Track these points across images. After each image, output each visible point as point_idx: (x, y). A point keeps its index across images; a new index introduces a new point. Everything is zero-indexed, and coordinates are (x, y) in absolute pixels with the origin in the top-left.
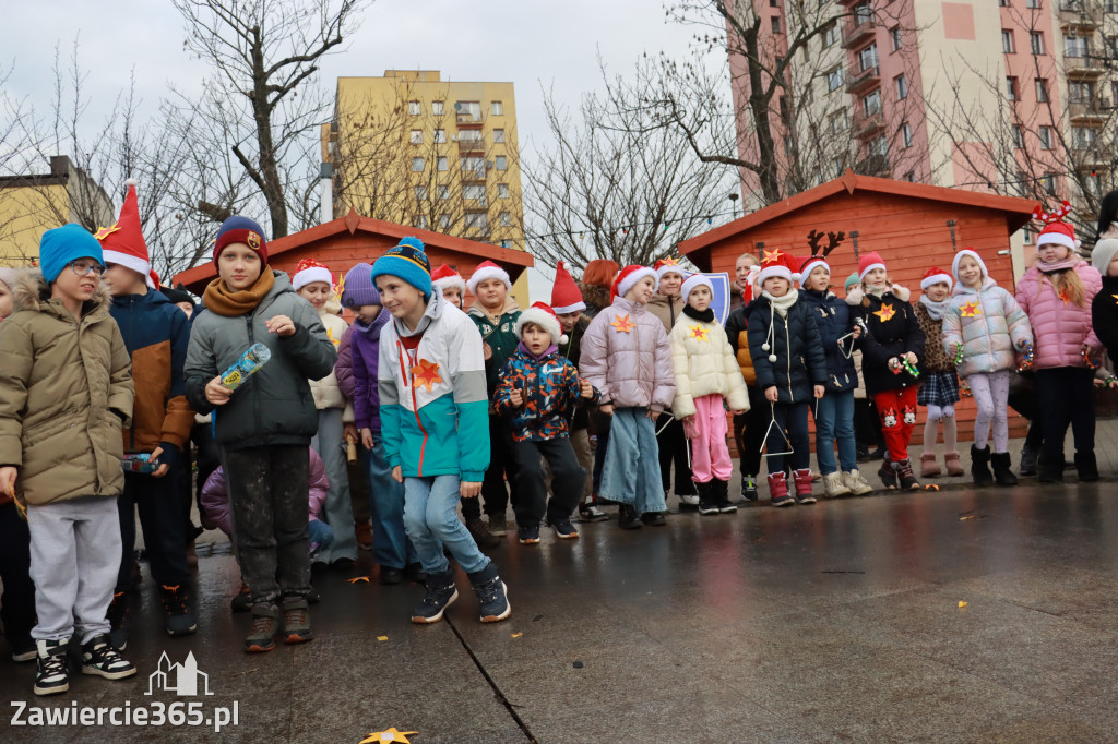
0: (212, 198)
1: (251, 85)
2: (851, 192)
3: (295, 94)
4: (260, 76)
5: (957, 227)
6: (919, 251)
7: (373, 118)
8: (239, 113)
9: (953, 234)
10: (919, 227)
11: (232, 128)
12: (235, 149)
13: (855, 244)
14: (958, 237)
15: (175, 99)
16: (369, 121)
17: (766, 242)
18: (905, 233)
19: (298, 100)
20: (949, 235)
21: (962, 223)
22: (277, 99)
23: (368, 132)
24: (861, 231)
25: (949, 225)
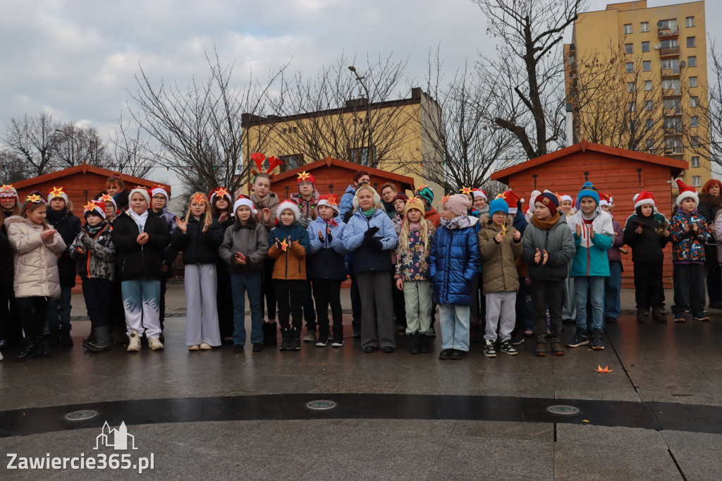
0: (504, 117)
1: (524, 51)
3: (550, 52)
4: (529, 44)
7: (597, 61)
8: (518, 68)
11: (514, 76)
12: (516, 89)
15: (481, 60)
16: (595, 63)
19: (552, 56)
22: (539, 57)
23: (595, 69)
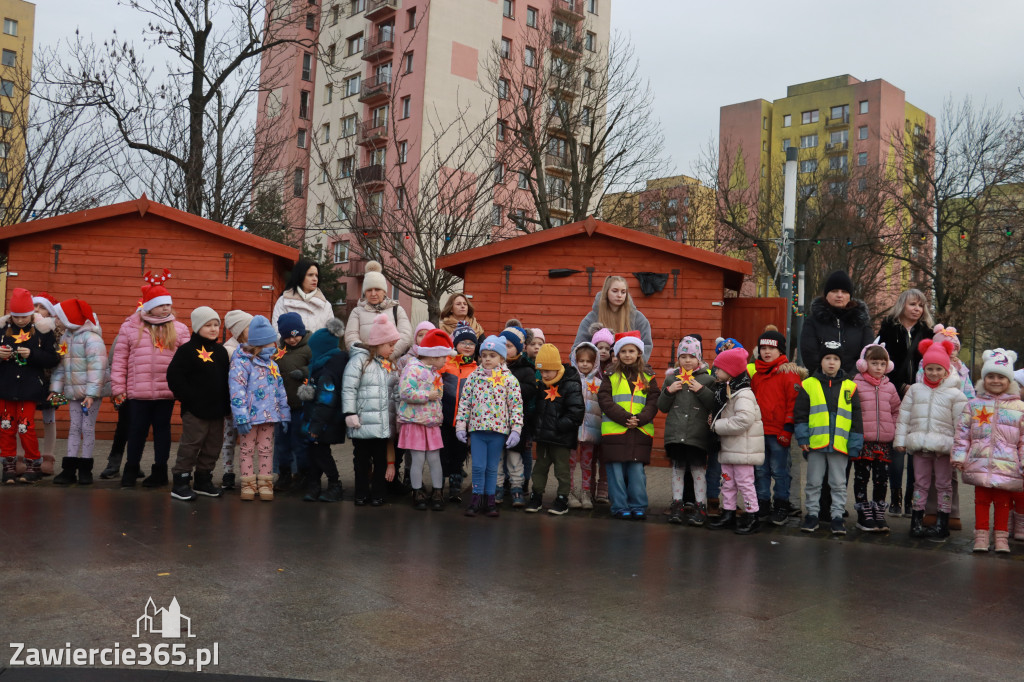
2: (142, 214)
5: (232, 260)
6: (196, 275)
9: (227, 265)
10: (200, 254)
13: (143, 260)
14: (231, 269)
17: (64, 245)
18: (186, 258)
20: (223, 265)
21: (237, 257)
24: (150, 250)
25: (226, 257)
